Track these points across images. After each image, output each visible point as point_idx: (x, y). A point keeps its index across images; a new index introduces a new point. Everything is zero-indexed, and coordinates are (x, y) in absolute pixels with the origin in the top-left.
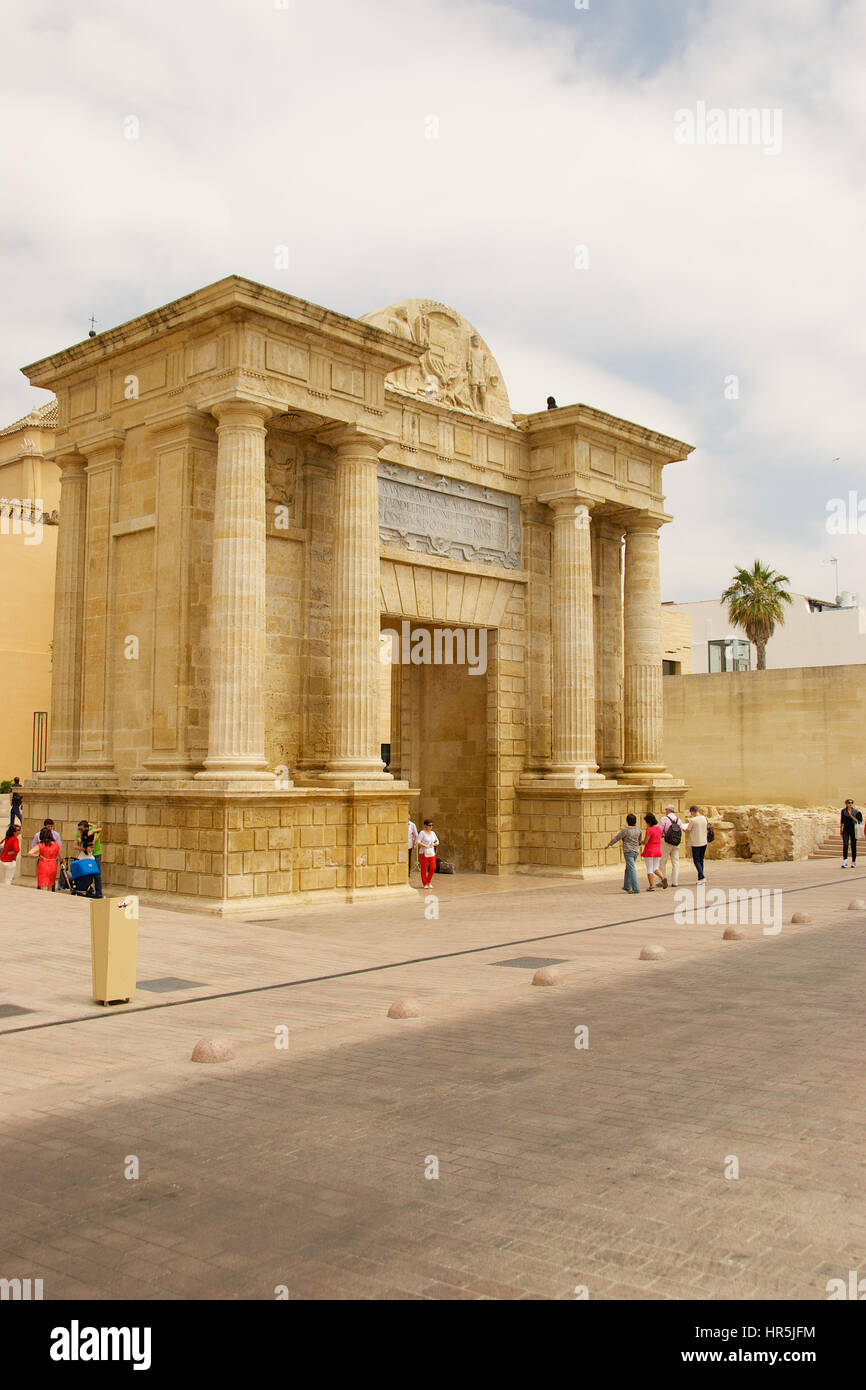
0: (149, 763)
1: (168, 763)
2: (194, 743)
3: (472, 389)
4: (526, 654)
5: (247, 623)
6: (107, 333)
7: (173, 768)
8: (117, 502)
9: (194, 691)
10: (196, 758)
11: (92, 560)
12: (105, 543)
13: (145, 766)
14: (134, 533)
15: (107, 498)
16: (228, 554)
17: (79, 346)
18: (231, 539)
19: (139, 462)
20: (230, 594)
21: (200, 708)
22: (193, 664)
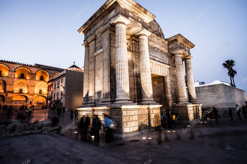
0: (102, 101)
1: (107, 100)
2: (113, 96)
3: (159, 33)
4: (171, 81)
5: (124, 66)
7: (108, 101)
8: (95, 49)
9: (112, 84)
10: (113, 99)
11: (90, 62)
12: (93, 57)
13: (102, 102)
14: (98, 54)
15: (93, 49)
16: (119, 51)
17: (87, 21)
18: (120, 48)
19: (99, 40)
20: (120, 60)
21: (114, 88)
22: (112, 78)
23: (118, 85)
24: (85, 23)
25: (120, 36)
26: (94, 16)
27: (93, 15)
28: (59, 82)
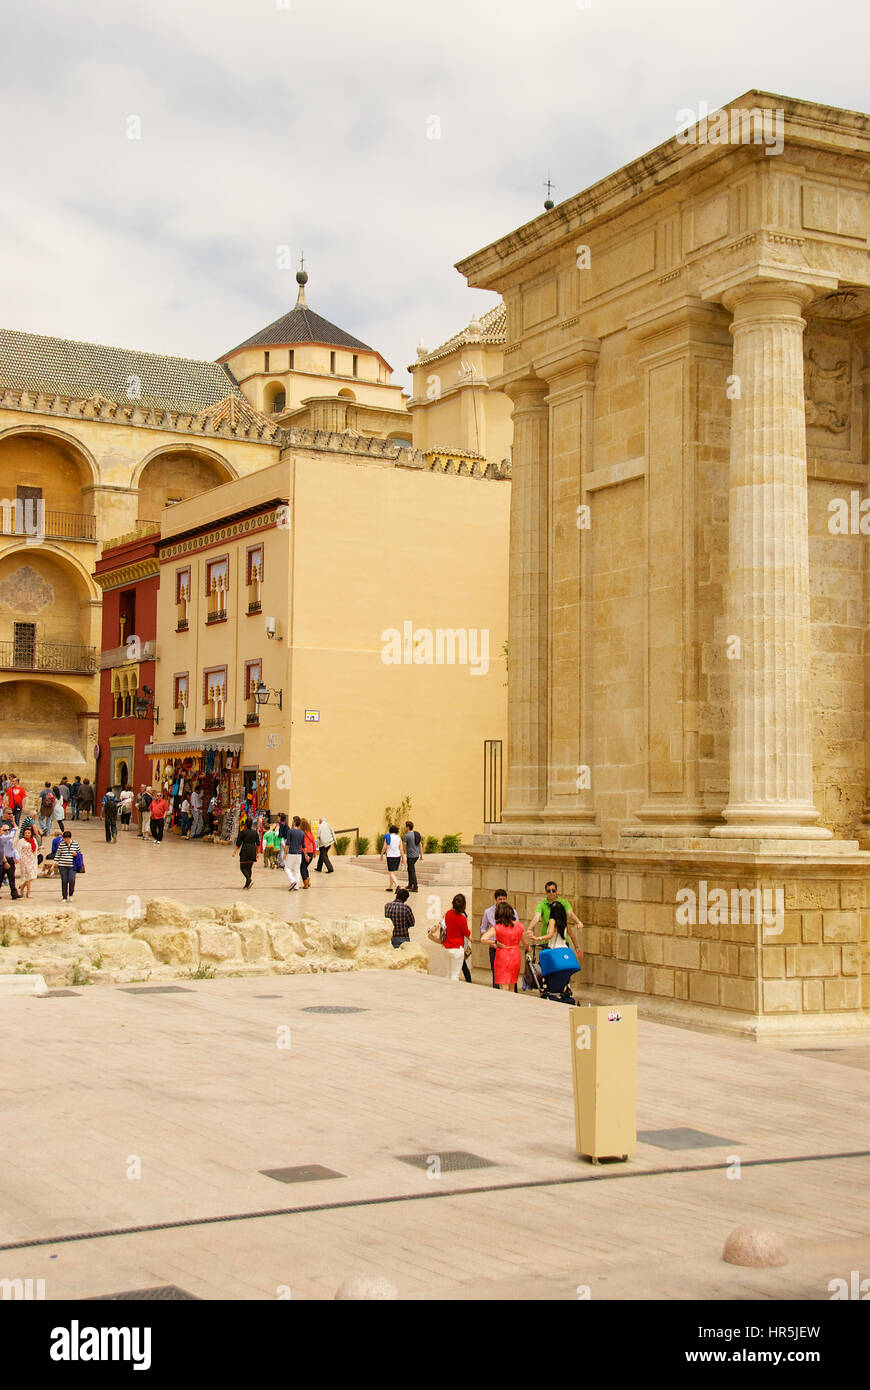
0: (645, 812)
1: (672, 812)
2: (708, 783)
5: (782, 608)
6: (570, 202)
7: (678, 820)
8: (591, 443)
9: (707, 709)
10: (711, 806)
11: (559, 528)
13: (638, 817)
14: (617, 485)
15: (577, 438)
16: (751, 509)
17: (532, 224)
18: (756, 487)
19: (620, 383)
20: (756, 566)
21: (715, 733)
22: (704, 670)
23: (743, 722)
24: (518, 233)
25: (756, 403)
26: (582, 201)
27: (577, 199)
28: (218, 572)
